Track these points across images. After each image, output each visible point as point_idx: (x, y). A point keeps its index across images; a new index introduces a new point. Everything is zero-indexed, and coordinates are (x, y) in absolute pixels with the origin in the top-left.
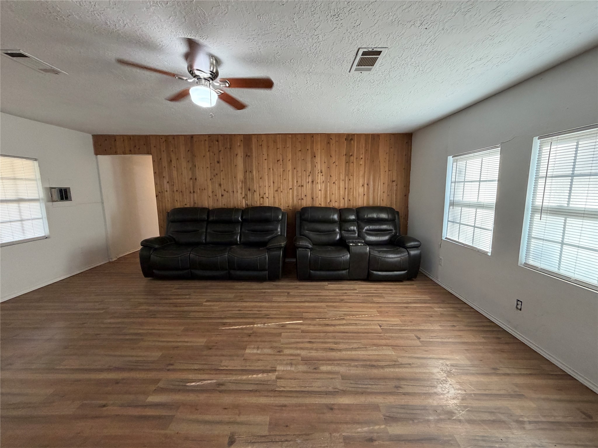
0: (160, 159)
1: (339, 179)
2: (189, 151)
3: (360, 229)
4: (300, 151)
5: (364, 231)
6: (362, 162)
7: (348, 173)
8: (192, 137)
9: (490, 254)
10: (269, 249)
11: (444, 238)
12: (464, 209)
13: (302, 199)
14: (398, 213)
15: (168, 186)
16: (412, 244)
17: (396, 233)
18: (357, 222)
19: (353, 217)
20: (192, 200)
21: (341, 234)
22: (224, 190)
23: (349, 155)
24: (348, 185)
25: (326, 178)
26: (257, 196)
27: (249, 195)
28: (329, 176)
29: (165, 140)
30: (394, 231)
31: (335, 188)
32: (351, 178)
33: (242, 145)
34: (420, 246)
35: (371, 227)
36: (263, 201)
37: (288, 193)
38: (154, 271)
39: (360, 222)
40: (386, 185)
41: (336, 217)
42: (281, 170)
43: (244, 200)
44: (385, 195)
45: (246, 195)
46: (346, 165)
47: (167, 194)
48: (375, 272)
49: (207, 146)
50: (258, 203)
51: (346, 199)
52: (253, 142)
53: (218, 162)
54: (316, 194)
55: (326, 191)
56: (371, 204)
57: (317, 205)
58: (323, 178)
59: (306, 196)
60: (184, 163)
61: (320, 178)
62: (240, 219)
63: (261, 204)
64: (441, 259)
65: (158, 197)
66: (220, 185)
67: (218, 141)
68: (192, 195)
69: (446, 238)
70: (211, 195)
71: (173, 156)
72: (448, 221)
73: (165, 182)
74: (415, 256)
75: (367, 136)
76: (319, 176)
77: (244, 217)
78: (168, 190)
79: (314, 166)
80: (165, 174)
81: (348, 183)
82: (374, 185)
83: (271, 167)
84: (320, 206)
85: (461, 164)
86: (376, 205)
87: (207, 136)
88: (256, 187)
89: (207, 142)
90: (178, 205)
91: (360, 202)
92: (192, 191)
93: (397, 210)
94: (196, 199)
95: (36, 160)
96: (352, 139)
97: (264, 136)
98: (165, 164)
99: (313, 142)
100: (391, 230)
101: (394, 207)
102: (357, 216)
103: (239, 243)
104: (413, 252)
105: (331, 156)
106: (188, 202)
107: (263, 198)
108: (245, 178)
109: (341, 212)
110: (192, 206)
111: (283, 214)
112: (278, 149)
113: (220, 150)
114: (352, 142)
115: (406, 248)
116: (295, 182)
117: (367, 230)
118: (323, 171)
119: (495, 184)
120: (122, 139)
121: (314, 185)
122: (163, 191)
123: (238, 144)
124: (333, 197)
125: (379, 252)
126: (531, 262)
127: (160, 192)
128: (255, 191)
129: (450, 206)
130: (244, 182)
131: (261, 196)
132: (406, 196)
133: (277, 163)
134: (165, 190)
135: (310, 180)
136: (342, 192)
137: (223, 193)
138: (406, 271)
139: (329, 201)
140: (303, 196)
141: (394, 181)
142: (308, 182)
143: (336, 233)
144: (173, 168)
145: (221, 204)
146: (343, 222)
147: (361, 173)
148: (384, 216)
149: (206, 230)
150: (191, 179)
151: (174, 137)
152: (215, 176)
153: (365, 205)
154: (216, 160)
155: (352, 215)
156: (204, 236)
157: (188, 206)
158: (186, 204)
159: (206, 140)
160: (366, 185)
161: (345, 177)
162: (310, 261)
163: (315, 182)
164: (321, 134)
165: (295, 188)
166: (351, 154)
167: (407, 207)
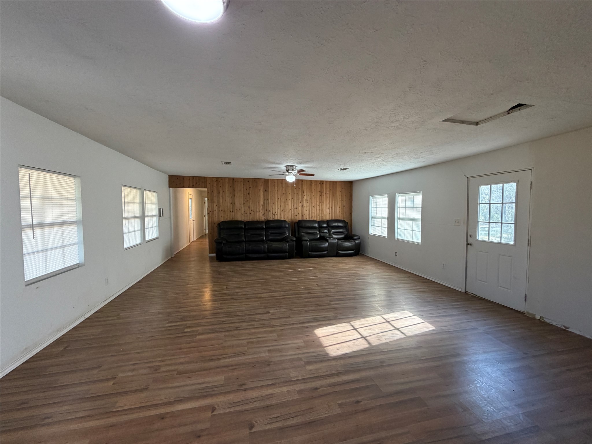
0: (213, 191)
1: (316, 204)
2: (231, 187)
3: (329, 231)
4: (296, 189)
5: (332, 232)
6: (328, 196)
7: (321, 202)
8: (233, 179)
9: (387, 237)
10: (288, 242)
11: (370, 234)
12: (377, 219)
13: (297, 216)
14: (347, 223)
15: (216, 207)
16: (356, 237)
17: (347, 233)
18: (328, 228)
19: (325, 225)
20: (231, 216)
21: (320, 235)
22: (252, 210)
23: (321, 192)
24: (321, 208)
25: (309, 204)
26: (270, 214)
27: (266, 213)
28: (311, 203)
29: (217, 180)
30: (346, 232)
31: (314, 210)
32: (323, 204)
33: (263, 185)
34: (359, 239)
35: (335, 231)
36: (275, 217)
37: (289, 212)
38: (224, 256)
39: (329, 228)
40: (341, 208)
41: (316, 225)
42: (285, 199)
43: (263, 216)
44: (340, 213)
45: (264, 213)
46: (320, 197)
47: (216, 213)
48: (340, 252)
49: (242, 185)
50: (271, 218)
51: (320, 215)
52: (270, 183)
53: (248, 194)
54: (304, 213)
55: (309, 211)
56: (333, 218)
57: (305, 219)
58: (308, 204)
59: (298, 214)
60: (227, 194)
61: (306, 204)
62: (264, 227)
63: (273, 219)
64: (369, 244)
65: (209, 215)
66: (249, 207)
67: (249, 182)
68: (231, 213)
69: (371, 234)
70: (243, 213)
71: (221, 190)
72: (371, 226)
73: (215, 205)
74: (358, 243)
75: (330, 182)
76: (306, 203)
77: (267, 226)
78: (216, 210)
79: (303, 198)
80: (215, 200)
81: (321, 207)
82: (335, 208)
83: (279, 197)
84: (306, 219)
85: (375, 200)
86: (336, 219)
87: (242, 179)
88: (270, 209)
89: (242, 182)
90: (222, 220)
91: (328, 217)
92: (231, 211)
93: (347, 222)
94: (233, 215)
95: (156, 192)
96: (323, 184)
97: (276, 180)
98: (215, 194)
99: (302, 185)
100: (345, 232)
101: (345, 220)
102: (328, 225)
103: (265, 240)
104: (357, 242)
105: (312, 192)
106: (228, 217)
107: (274, 215)
108: (264, 203)
109: (319, 222)
110: (231, 220)
111: (289, 224)
112: (283, 187)
113: (250, 187)
114: (323, 185)
115: (354, 240)
116: (293, 206)
117: (333, 232)
118: (308, 200)
119: (387, 209)
120: (188, 179)
121: (303, 208)
122: (213, 211)
123: (261, 184)
124: (313, 215)
125: (342, 242)
126: (399, 238)
127: (210, 211)
128: (269, 211)
129: (372, 218)
130: (264, 205)
131: (273, 214)
132: (351, 214)
133: (283, 195)
134: (214, 210)
135: (301, 205)
136: (318, 212)
137: (251, 212)
138: (354, 251)
139: (311, 217)
140: (297, 214)
141: (344, 206)
142: (300, 206)
143: (317, 234)
144: (221, 197)
145: (249, 219)
146: (320, 228)
147: (328, 202)
148: (340, 224)
149: (245, 233)
150: (231, 203)
151: (222, 178)
152: (246, 202)
153: (330, 219)
154: (247, 193)
155: (325, 224)
156: (244, 237)
157: (228, 220)
158: (227, 219)
159: (241, 181)
160: (330, 208)
161: (320, 204)
162: (309, 248)
163: (303, 206)
164: (307, 180)
165: (292, 209)
166: (322, 191)
167: (351, 220)
